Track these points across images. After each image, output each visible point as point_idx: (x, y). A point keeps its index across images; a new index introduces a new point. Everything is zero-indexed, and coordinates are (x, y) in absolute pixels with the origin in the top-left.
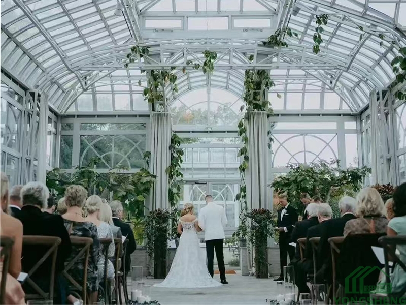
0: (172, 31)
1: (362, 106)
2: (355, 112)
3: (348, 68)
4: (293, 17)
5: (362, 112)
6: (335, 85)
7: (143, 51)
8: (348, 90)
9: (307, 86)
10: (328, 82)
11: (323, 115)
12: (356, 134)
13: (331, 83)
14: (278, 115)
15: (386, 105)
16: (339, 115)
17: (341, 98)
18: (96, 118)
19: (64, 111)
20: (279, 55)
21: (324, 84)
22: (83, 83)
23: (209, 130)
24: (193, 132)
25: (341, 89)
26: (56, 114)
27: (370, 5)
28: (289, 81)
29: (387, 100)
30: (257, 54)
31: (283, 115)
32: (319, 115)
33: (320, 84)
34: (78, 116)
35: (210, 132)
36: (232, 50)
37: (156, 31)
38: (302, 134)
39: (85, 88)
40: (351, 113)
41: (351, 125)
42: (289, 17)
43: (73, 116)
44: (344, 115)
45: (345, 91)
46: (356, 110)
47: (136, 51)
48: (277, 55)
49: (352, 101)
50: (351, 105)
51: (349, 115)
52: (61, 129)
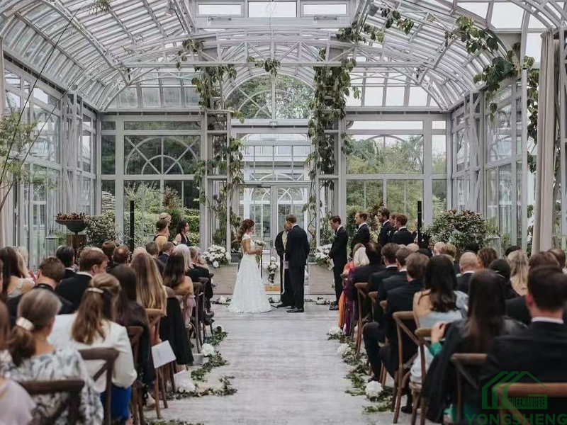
0: (230, 19)
1: (454, 104)
2: (444, 110)
3: (435, 67)
4: (369, 16)
5: (453, 111)
6: (423, 79)
7: (197, 45)
8: (437, 84)
9: (389, 80)
10: (414, 76)
11: (408, 113)
12: (445, 136)
13: (417, 76)
14: (354, 113)
15: (477, 110)
16: (426, 113)
17: (429, 94)
18: (142, 116)
19: (105, 107)
20: (356, 50)
21: (409, 79)
22: (127, 78)
23: (275, 124)
24: (255, 127)
25: (430, 83)
26: (95, 111)
27: (459, 4)
28: (368, 75)
29: (479, 104)
30: (330, 48)
31: (360, 113)
32: (402, 113)
33: (404, 78)
34: (121, 113)
35: (275, 127)
36: (301, 44)
37: (212, 19)
38: (382, 135)
39: (129, 82)
40: (441, 111)
41: (440, 125)
42: (365, 15)
43: (115, 113)
44: (432, 113)
45: (434, 85)
46: (446, 106)
47: (188, 47)
48: (353, 50)
49: (442, 96)
50: (440, 102)
51: (438, 113)
52: (102, 129)
